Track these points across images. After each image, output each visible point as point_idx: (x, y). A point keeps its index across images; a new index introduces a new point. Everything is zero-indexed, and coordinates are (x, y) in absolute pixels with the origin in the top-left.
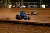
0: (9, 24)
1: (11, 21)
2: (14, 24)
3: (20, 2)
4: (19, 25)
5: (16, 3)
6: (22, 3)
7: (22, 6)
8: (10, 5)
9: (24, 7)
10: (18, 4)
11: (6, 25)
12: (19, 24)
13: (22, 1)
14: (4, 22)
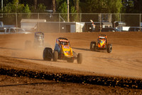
0: (75, 85)
1: (83, 76)
2: (91, 86)
3: (112, 12)
4: (109, 89)
5: (100, 15)
6: (118, 15)
7: (117, 24)
8: (79, 21)
9: (126, 29)
10: (106, 20)
11: (67, 90)
12: (107, 85)
13: (119, 9)
14: (60, 79)
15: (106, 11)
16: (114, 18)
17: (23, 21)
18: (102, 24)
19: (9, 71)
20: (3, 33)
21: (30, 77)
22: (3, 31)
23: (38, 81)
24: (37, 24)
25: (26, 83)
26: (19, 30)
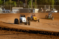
1: (38, 31)
2: (41, 35)
3: (50, 5)
5: (45, 6)
6: (53, 6)
7: (52, 10)
8: (36, 8)
9: (56, 11)
10: (48, 8)
11: (31, 36)
12: (48, 35)
13: (53, 4)
14: (28, 32)
15: (48, 4)
16: (51, 7)
17: (13, 8)
18: (46, 10)
19: (7, 28)
20: (5, 13)
21: (16, 31)
22: (5, 12)
23: (19, 33)
24: (19, 9)
25: (14, 34)
26: (11, 12)
